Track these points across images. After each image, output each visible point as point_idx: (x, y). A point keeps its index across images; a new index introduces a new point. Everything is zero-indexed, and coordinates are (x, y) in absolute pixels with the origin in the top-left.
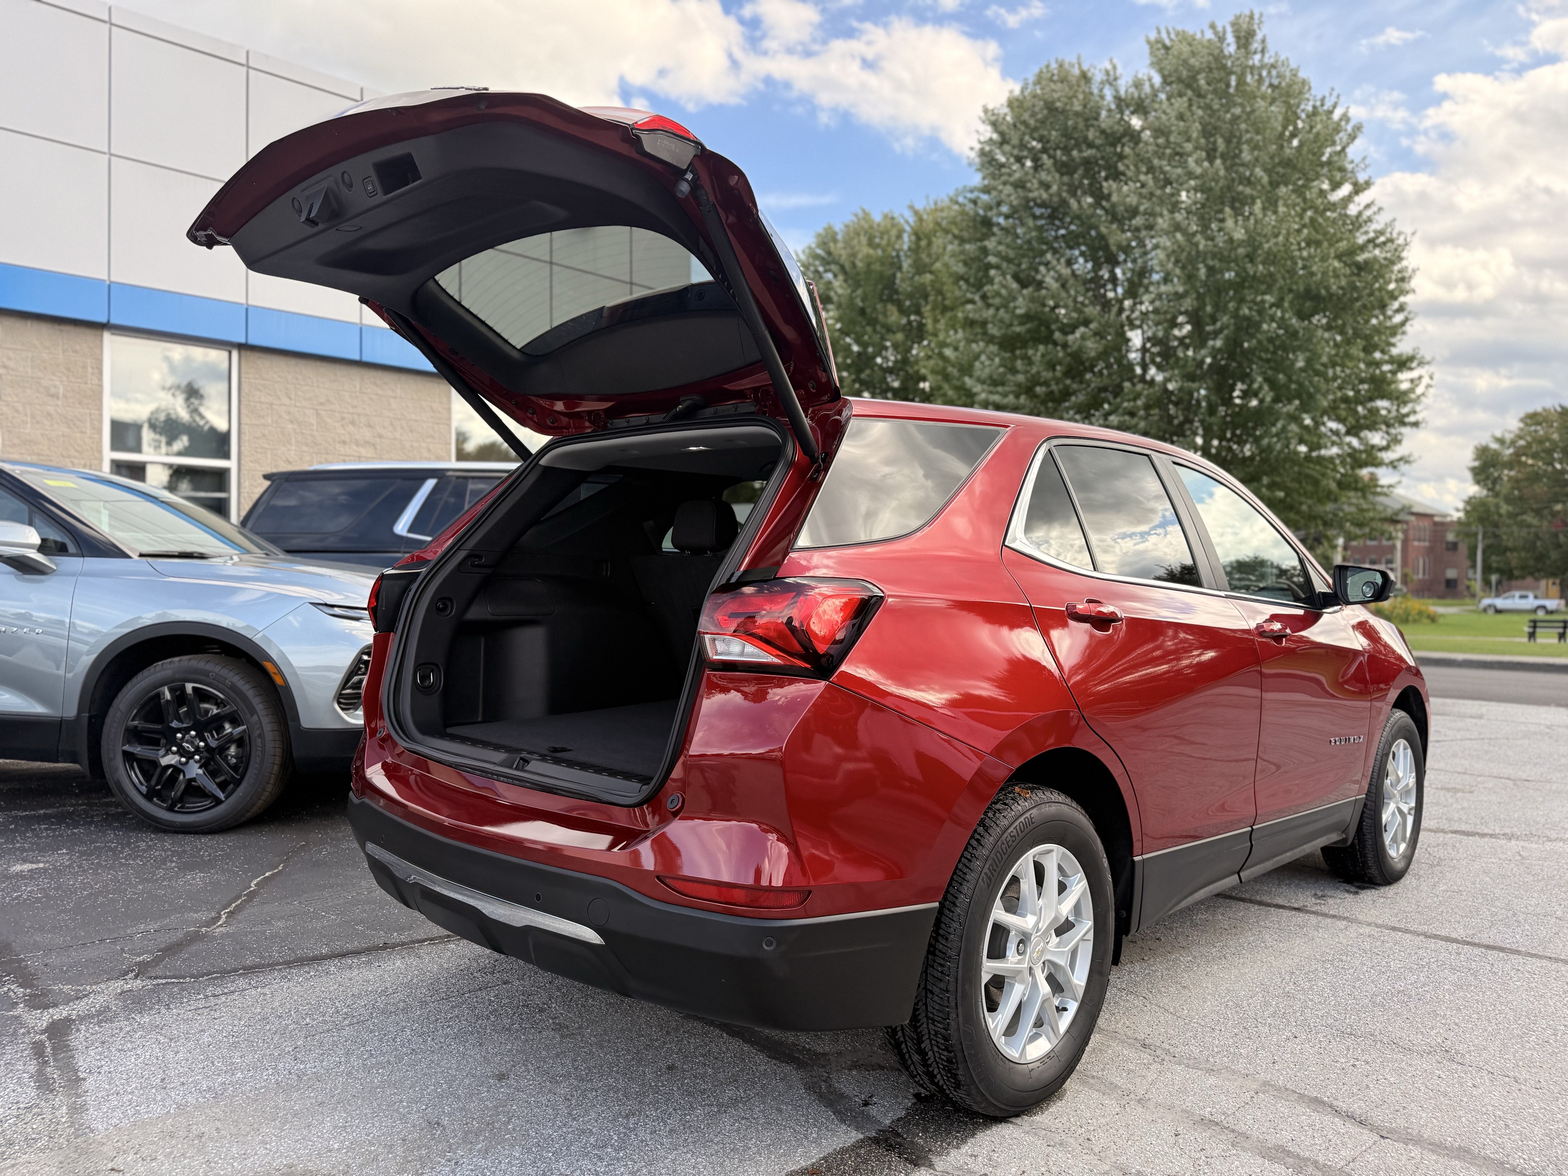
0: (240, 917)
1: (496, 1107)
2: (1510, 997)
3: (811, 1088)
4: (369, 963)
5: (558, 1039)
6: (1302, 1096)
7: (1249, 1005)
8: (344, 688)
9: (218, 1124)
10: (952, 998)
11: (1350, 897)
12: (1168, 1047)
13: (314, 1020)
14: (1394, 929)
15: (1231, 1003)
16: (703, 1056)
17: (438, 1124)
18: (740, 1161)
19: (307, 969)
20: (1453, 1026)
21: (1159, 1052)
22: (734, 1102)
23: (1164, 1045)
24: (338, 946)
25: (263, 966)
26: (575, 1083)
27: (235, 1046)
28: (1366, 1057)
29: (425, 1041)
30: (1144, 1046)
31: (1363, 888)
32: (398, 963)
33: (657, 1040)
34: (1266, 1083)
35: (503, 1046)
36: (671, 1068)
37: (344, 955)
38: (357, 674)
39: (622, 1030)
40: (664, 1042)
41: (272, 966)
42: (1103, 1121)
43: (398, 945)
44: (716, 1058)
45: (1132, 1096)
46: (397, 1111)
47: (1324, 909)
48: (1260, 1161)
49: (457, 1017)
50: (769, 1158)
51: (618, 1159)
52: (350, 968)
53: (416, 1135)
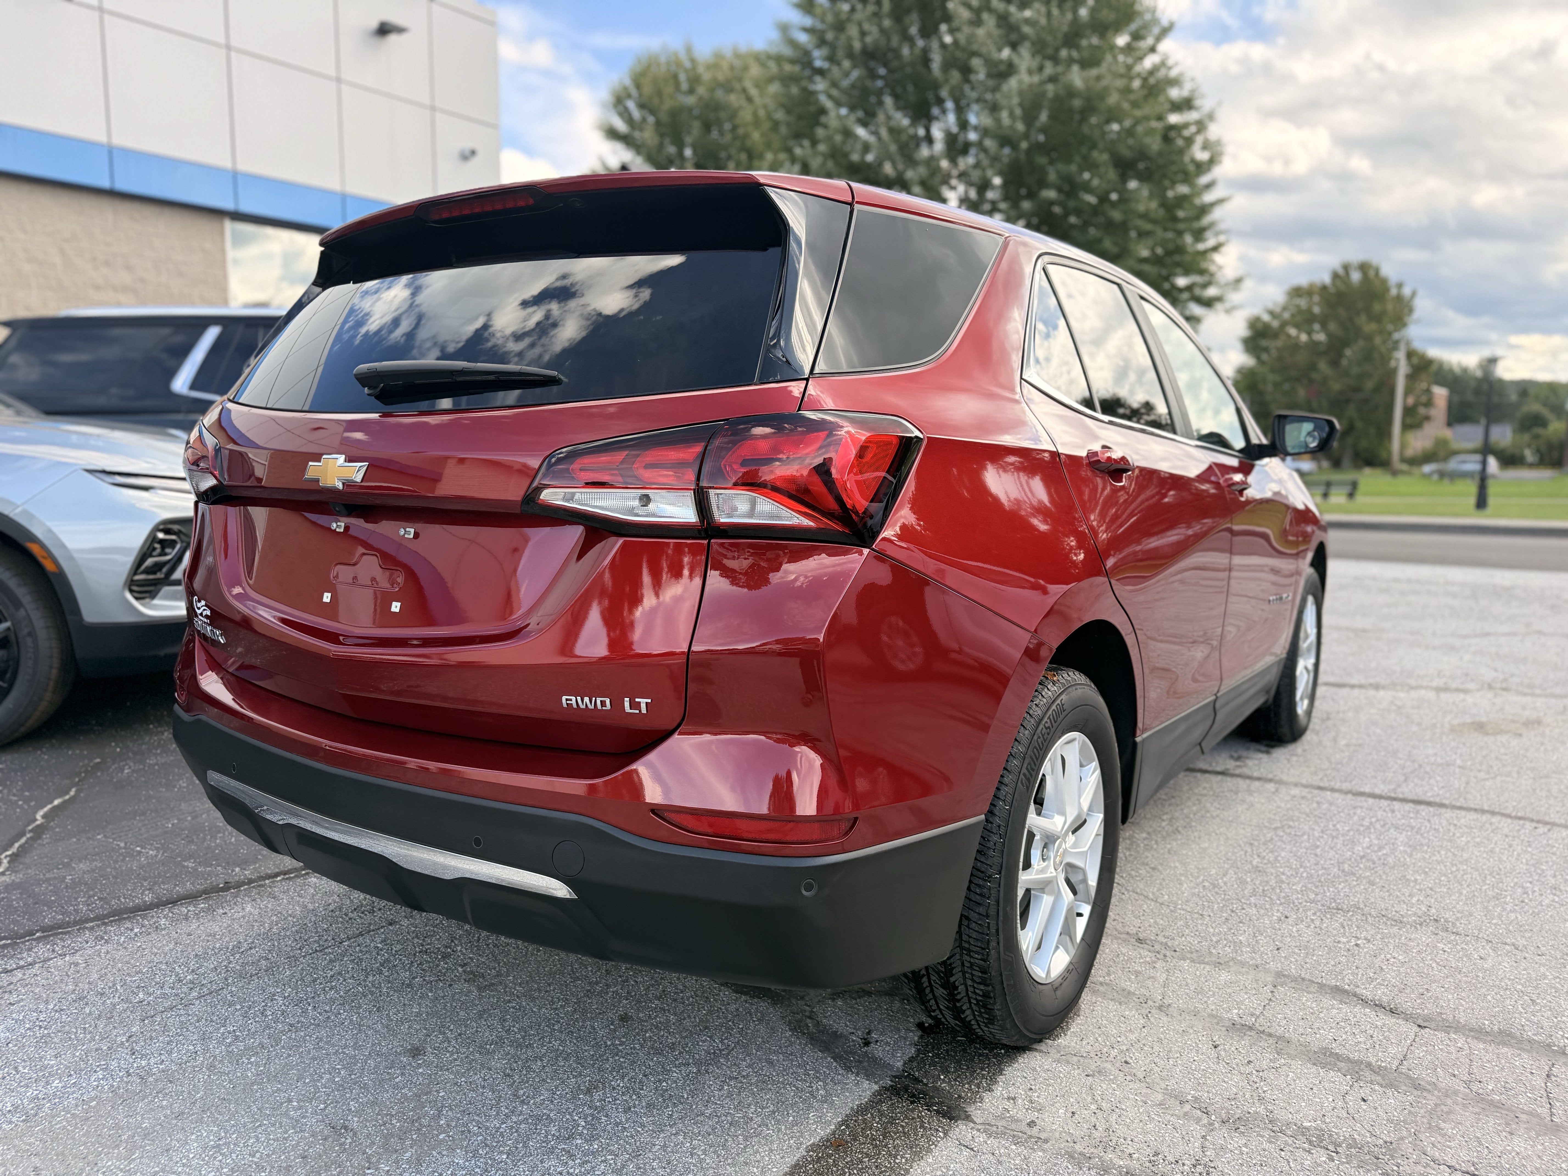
0: (27, 860)
1: (417, 1096)
2: (1465, 856)
3: (797, 1027)
4: (211, 910)
5: (475, 993)
6: (1321, 986)
7: (1225, 883)
8: (135, 573)
9: (36, 1161)
10: (993, 923)
11: (1264, 757)
12: (1164, 941)
13: (150, 994)
14: (1320, 788)
15: (1207, 884)
16: (658, 998)
17: (346, 1128)
18: (746, 1139)
19: (128, 925)
20: (1429, 892)
21: (1157, 947)
22: (714, 1057)
23: (1161, 938)
24: (165, 890)
25: (69, 924)
26: (512, 1051)
27: (45, 1041)
28: (1364, 934)
29: (305, 1012)
30: (1139, 940)
31: (1272, 747)
32: (249, 908)
33: (597, 983)
34: (1279, 974)
35: (408, 1010)
36: (624, 1018)
37: (173, 902)
38: (151, 556)
39: (551, 973)
40: (607, 985)
41: (81, 923)
42: (1132, 1037)
43: (243, 884)
44: (675, 1000)
45: (1150, 1003)
46: (286, 1114)
47: (1245, 771)
48: (1314, 1069)
49: (340, 974)
50: (779, 1130)
51: (593, 1153)
52: (187, 918)
53: (319, 1148)
